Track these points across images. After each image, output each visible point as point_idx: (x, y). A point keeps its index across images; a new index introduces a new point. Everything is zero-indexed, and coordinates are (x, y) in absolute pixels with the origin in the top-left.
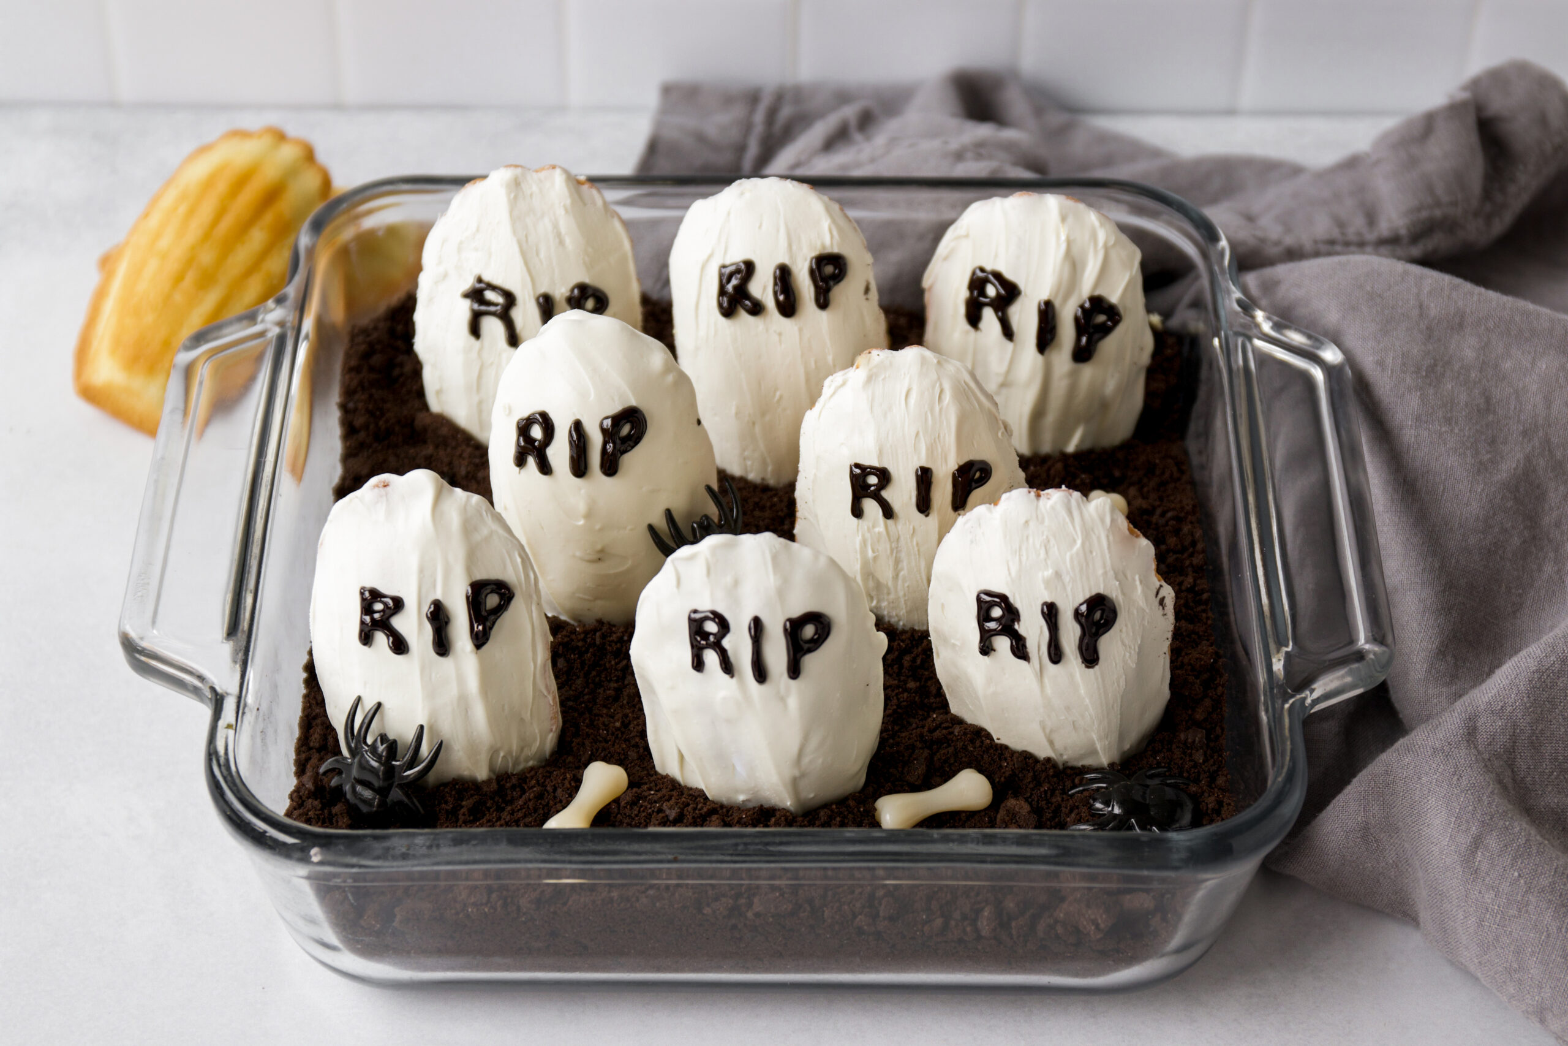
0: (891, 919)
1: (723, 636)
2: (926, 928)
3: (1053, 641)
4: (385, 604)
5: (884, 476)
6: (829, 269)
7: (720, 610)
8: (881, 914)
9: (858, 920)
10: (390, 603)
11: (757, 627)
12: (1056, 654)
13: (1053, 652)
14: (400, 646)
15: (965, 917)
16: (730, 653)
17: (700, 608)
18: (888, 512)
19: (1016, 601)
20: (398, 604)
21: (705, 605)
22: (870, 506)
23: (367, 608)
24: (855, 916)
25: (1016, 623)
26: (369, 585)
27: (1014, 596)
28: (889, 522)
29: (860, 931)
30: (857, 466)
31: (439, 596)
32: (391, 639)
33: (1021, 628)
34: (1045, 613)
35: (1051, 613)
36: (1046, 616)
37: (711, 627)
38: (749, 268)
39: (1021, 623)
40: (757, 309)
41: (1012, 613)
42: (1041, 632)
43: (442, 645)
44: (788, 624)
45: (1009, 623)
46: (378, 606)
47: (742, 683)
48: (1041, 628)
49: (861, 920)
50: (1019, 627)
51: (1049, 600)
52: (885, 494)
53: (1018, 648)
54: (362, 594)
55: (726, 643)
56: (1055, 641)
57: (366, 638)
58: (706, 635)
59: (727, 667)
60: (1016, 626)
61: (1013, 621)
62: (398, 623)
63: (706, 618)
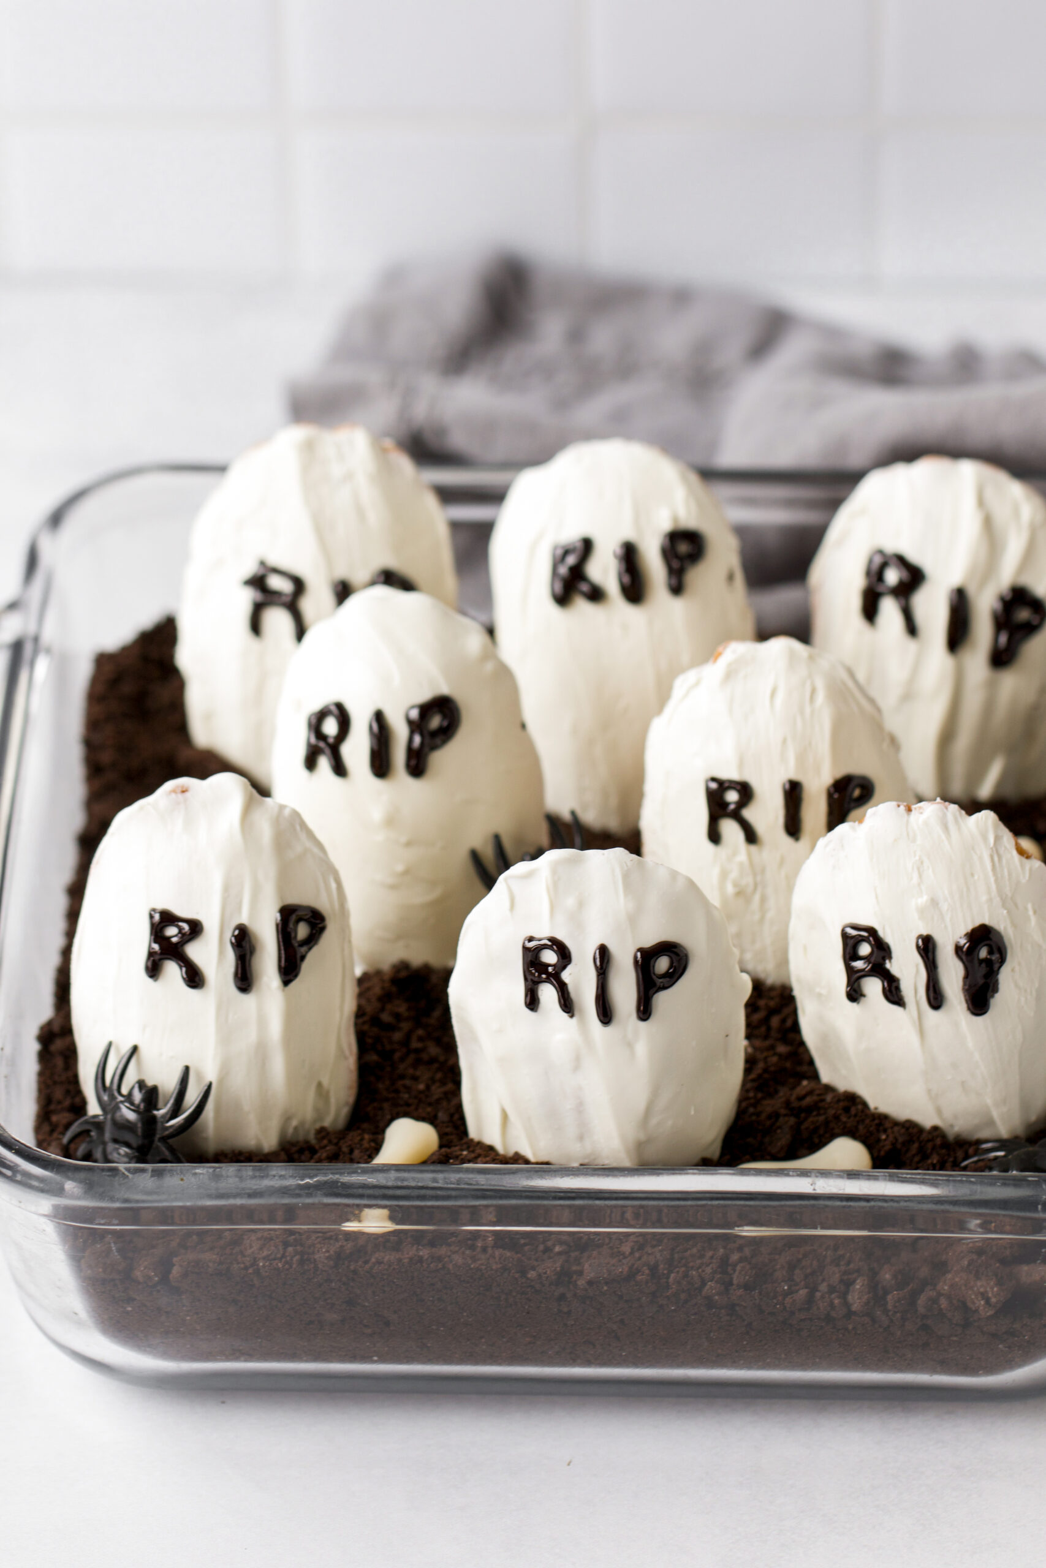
0: (747, 1287)
1: (564, 968)
2: (788, 1300)
3: (931, 981)
4: (180, 929)
5: (746, 792)
6: (683, 548)
7: (560, 936)
8: (735, 1281)
9: (707, 1287)
10: (186, 927)
11: (604, 956)
12: (936, 998)
13: (932, 995)
14: (194, 978)
15: (832, 1289)
16: (571, 988)
17: (537, 935)
18: (751, 836)
19: (887, 935)
20: (195, 929)
21: (543, 931)
22: (730, 829)
23: (157, 932)
24: (704, 1284)
25: (887, 961)
26: (161, 905)
27: (884, 929)
28: (753, 848)
29: (710, 1303)
30: (713, 779)
31: (244, 919)
32: (184, 969)
33: (893, 966)
34: (920, 947)
35: (927, 947)
36: (922, 952)
37: (550, 957)
38: (587, 546)
39: (893, 960)
40: (596, 595)
41: (882, 949)
42: (918, 971)
43: (245, 980)
44: (639, 954)
45: (881, 961)
46: (171, 931)
47: (583, 1025)
48: (917, 966)
49: (711, 1288)
50: (891, 966)
51: (925, 933)
52: (747, 813)
53: (890, 991)
54: (151, 917)
55: (566, 976)
56: (933, 980)
57: (154, 969)
58: (543, 967)
59: (567, 1004)
60: (888, 965)
61: (884, 959)
62: (194, 951)
63: (545, 947)
